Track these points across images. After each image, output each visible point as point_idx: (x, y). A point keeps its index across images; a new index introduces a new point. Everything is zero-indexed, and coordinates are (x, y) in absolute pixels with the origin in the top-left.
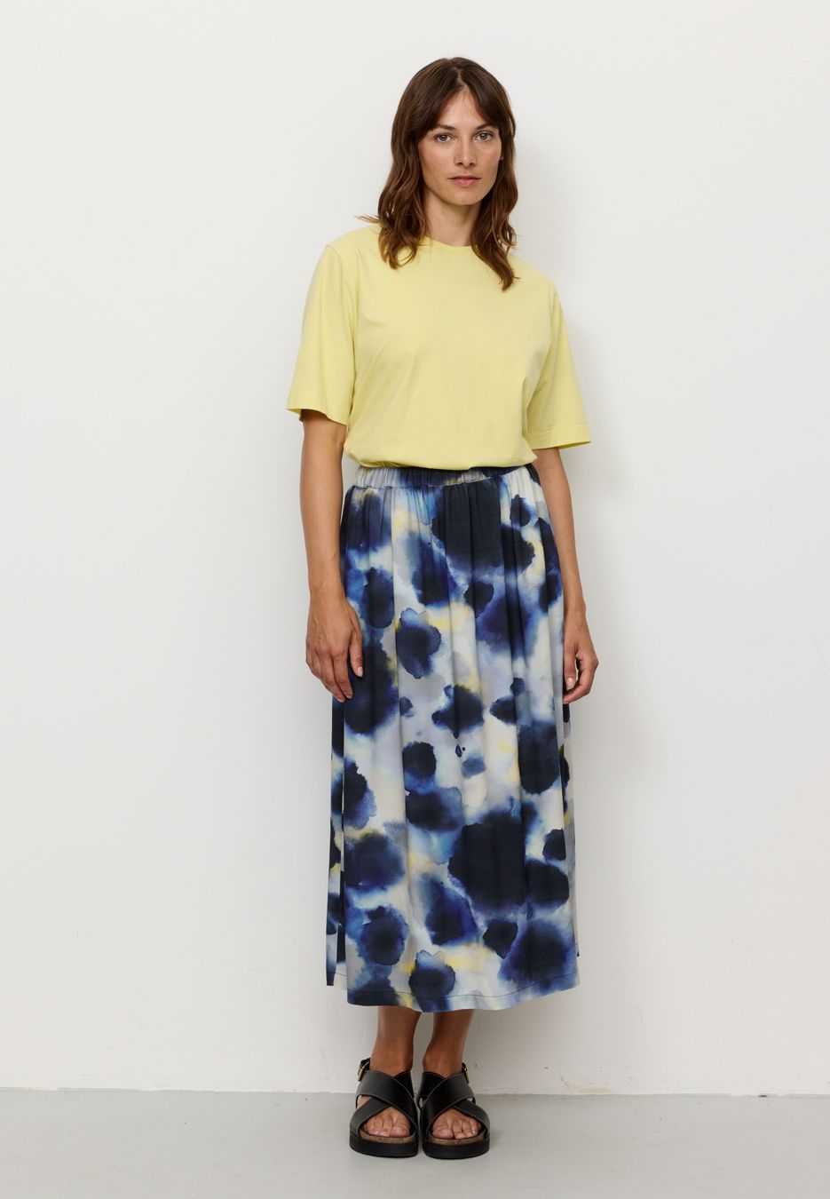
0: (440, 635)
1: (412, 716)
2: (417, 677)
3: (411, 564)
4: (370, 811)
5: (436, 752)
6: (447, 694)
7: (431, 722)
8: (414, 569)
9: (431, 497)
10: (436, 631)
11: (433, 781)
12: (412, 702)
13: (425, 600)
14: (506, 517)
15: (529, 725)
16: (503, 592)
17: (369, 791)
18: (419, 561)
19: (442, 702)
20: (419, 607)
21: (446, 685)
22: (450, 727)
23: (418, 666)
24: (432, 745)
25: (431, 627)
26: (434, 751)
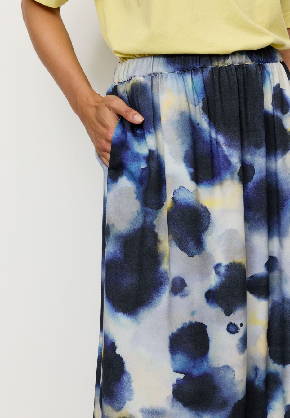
0: (210, 214)
1: (187, 295)
2: (191, 255)
3: (183, 143)
4: (127, 394)
5: (209, 331)
6: (217, 273)
7: (204, 300)
8: (186, 147)
9: (199, 78)
10: (206, 209)
11: (207, 360)
12: (187, 281)
13: (197, 178)
14: (268, 104)
15: (280, 301)
16: (264, 173)
17: (127, 373)
18: (189, 140)
19: (213, 281)
20: (191, 185)
21: (216, 263)
22: (221, 306)
23: (192, 244)
24: (205, 324)
25: (202, 206)
26: (207, 330)
